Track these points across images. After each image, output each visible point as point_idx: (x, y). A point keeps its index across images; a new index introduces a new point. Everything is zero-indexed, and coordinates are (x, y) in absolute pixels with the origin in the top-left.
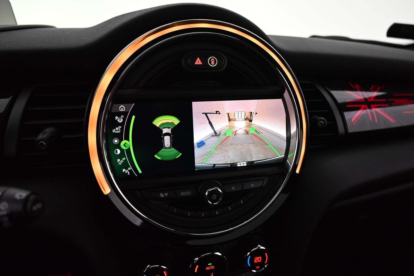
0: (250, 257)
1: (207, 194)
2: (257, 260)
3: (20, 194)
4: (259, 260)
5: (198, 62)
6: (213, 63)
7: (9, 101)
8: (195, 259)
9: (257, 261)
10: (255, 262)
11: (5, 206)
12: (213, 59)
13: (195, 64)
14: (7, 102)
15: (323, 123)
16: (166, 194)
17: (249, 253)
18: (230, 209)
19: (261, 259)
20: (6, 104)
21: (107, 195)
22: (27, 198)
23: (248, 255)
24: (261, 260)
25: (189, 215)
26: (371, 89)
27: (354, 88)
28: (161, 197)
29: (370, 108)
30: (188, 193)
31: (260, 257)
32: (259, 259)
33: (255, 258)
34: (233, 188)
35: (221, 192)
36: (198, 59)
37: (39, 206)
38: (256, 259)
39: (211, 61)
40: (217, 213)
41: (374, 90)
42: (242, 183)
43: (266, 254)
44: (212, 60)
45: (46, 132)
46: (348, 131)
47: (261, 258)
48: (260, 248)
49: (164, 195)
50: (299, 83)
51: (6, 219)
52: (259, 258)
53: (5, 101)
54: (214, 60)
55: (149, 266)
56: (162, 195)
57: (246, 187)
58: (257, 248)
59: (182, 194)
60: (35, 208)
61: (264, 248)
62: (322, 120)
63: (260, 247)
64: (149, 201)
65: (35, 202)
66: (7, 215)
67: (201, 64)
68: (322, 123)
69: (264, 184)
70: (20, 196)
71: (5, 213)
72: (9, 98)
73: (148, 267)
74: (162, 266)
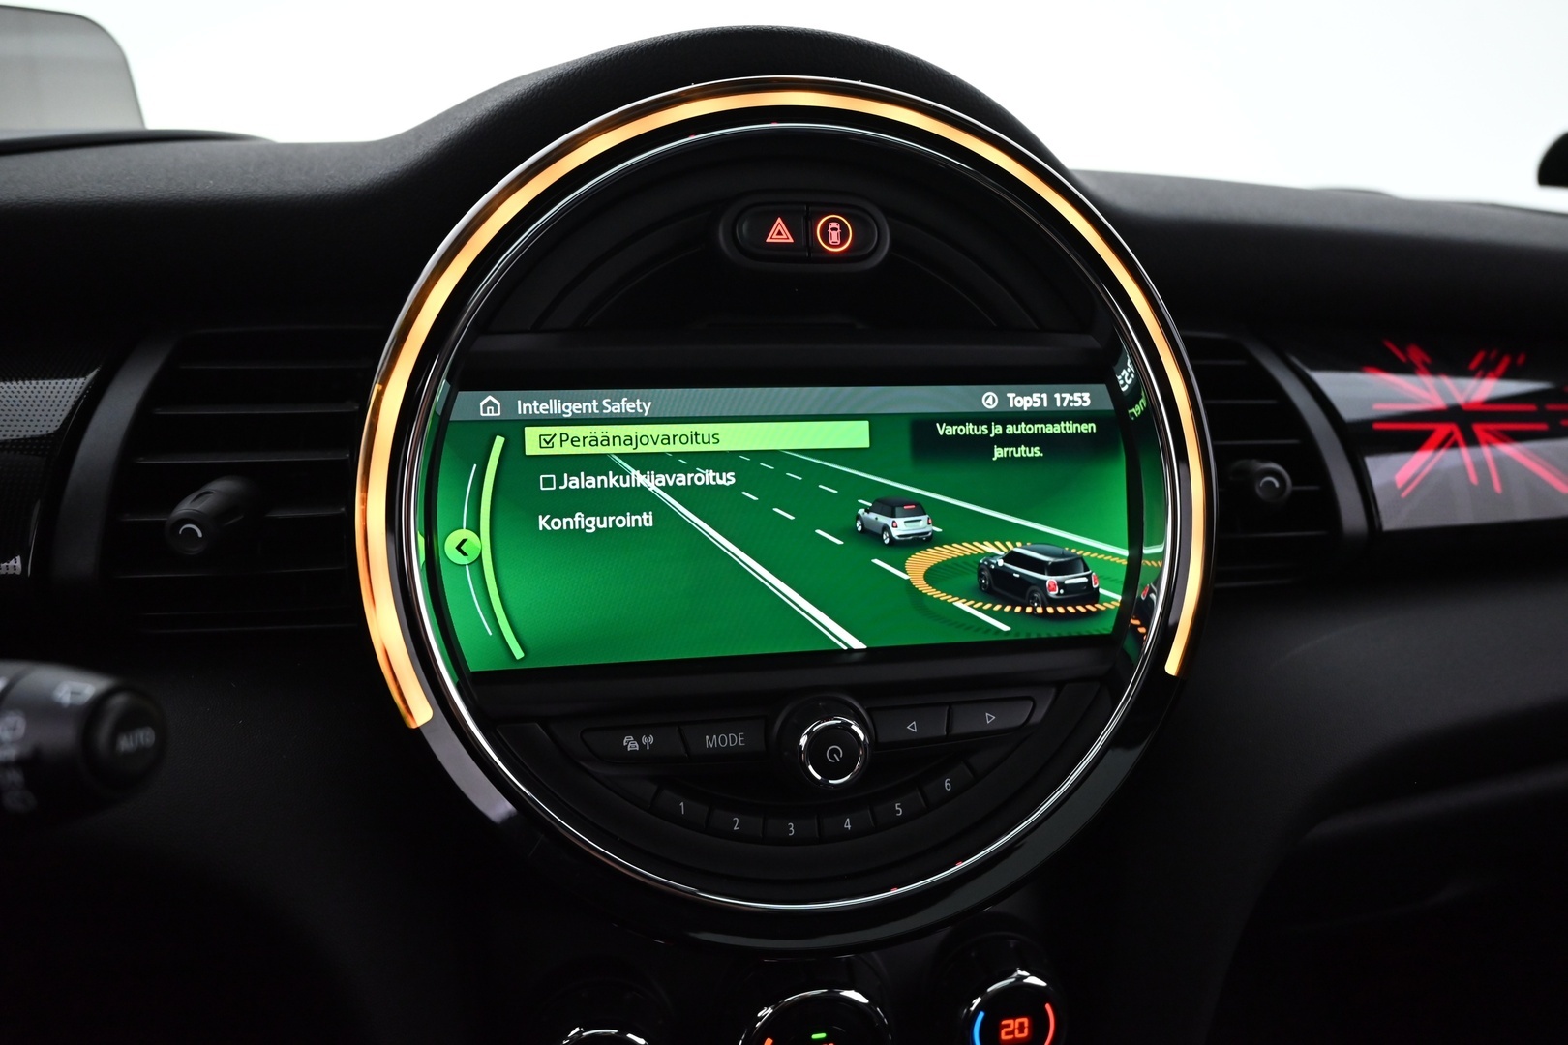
0: (981, 1015)
1: (804, 741)
2: (1012, 1033)
3: (75, 688)
4: (1021, 1031)
5: (779, 233)
6: (835, 237)
7: (84, 386)
8: (759, 1015)
9: (1010, 1037)
10: (1004, 1037)
11: (14, 729)
12: (834, 225)
13: (768, 240)
14: (77, 389)
15: (1277, 484)
16: (648, 741)
17: (977, 1001)
18: (899, 812)
19: (1029, 1027)
20: (73, 398)
21: (418, 728)
22: (99, 703)
23: (972, 1009)
24: (1026, 1030)
25: (735, 829)
26: (1473, 365)
27: (1403, 359)
28: (629, 749)
29: (1472, 441)
30: (735, 740)
31: (1025, 1020)
32: (1021, 1027)
33: (1004, 1022)
34: (913, 727)
35: (862, 736)
36: (779, 225)
37: (145, 737)
38: (1008, 1026)
39: (830, 231)
40: (849, 827)
41: (1485, 371)
42: (947, 708)
43: (1048, 1007)
44: (830, 227)
45: (208, 493)
46: (1381, 527)
47: (1026, 1024)
48: (1025, 981)
49: (640, 743)
50: (1184, 338)
51: (15, 777)
52: (1022, 1025)
53: (71, 387)
54: (838, 227)
55: (577, 1030)
56: (631, 744)
57: (964, 725)
58: (1013, 980)
59: (711, 742)
60: (125, 744)
61: (1043, 984)
62: (1271, 476)
63: (1026, 977)
64: (583, 764)
65: (128, 722)
66: (20, 763)
67: (791, 240)
68: (1271, 483)
69: (1038, 716)
70: (73, 693)
71: (11, 753)
72: (84, 376)
73: (573, 1033)
74: (630, 1036)
